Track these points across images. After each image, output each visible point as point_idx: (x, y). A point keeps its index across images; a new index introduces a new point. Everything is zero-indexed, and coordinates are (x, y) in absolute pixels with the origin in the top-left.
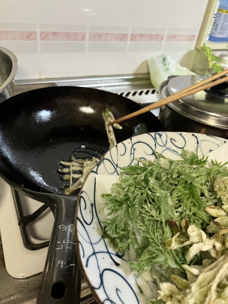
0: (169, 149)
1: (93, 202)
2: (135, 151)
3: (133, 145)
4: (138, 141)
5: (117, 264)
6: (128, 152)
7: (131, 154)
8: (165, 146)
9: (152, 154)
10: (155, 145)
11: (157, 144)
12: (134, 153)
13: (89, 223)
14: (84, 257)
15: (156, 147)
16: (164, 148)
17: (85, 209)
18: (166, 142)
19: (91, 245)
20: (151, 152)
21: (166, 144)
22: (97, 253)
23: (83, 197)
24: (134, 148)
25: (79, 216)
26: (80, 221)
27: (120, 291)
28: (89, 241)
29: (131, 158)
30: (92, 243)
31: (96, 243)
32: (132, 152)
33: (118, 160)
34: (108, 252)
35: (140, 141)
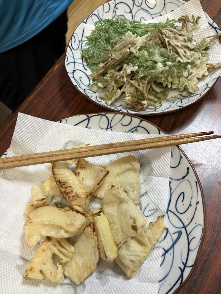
0: (143, 9)
1: (80, 40)
2: (117, 10)
3: (116, 5)
4: (120, 2)
5: (86, 70)
6: (112, 10)
7: (114, 12)
8: (140, 6)
9: (130, 13)
10: (133, 5)
11: (134, 5)
12: (116, 11)
13: (75, 49)
14: (67, 61)
15: (133, 7)
16: (139, 8)
17: (74, 42)
18: (142, 3)
19: (73, 59)
20: (129, 11)
21: (141, 4)
22: (76, 63)
23: (74, 36)
24: (117, 7)
25: (70, 45)
26: (70, 47)
27: (82, 78)
28: (73, 57)
29: (113, 15)
30: (75, 58)
31: (77, 59)
32: (115, 10)
33: (103, 16)
34: (83, 64)
35: (122, 2)
